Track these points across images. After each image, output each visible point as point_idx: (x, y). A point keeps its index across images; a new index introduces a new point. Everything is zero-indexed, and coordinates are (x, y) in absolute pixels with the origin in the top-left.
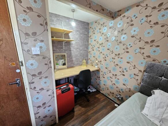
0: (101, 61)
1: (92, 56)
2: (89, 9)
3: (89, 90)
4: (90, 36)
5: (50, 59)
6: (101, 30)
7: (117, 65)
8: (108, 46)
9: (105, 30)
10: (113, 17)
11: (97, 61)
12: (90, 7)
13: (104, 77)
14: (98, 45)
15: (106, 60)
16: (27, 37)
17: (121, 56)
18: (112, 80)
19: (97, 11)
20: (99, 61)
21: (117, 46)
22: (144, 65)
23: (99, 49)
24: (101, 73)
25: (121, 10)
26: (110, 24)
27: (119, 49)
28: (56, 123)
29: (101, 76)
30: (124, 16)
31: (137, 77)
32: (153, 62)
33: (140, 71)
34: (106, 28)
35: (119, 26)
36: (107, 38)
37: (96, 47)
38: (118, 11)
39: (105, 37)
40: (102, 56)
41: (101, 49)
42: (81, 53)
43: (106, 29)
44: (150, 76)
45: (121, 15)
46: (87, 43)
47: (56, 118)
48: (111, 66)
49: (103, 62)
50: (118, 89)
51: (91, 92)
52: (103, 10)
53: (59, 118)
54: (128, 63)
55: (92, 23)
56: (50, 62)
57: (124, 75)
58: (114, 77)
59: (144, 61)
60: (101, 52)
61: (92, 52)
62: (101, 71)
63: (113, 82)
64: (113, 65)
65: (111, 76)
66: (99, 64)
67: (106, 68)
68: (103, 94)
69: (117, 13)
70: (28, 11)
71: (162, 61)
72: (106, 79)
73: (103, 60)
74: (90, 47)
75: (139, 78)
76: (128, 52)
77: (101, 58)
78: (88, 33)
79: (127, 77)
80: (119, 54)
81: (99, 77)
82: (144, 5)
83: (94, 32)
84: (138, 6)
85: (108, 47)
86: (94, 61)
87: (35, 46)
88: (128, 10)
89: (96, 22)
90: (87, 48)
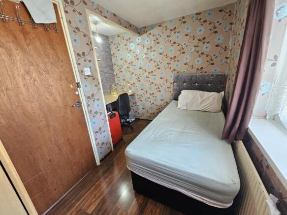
0: (134, 83)
1: (121, 79)
2: (119, 25)
3: (128, 120)
4: (114, 54)
5: (98, 80)
6: (127, 47)
7: (152, 83)
8: (139, 64)
9: (132, 46)
10: (139, 33)
11: (129, 85)
12: (120, 24)
13: (141, 101)
14: (127, 65)
15: (139, 81)
16: (79, 57)
17: (154, 74)
18: (150, 100)
19: (126, 27)
20: (131, 84)
21: (149, 64)
22: (172, 78)
23: (129, 69)
24: (137, 97)
25: (146, 27)
26: (137, 40)
27: (151, 67)
28: (112, 151)
29: (137, 101)
30: (150, 34)
31: (170, 90)
32: (178, 74)
33: (171, 83)
34: (133, 44)
35: (147, 43)
36: (137, 56)
37: (125, 67)
38: (144, 28)
39: (134, 55)
40: (134, 77)
41: (131, 69)
42: (107, 77)
43: (134, 46)
44: (178, 85)
45: (146, 32)
46: (110, 63)
47: (111, 145)
48: (147, 85)
49: (137, 84)
50: (157, 107)
51: (131, 121)
52: (131, 26)
53: (114, 145)
54: (161, 78)
55: (113, 37)
56: (99, 83)
57: (160, 91)
58: (151, 97)
59: (172, 75)
60: (133, 73)
61: (120, 75)
62: (136, 95)
63: (152, 102)
64: (148, 84)
65: (149, 96)
66: (132, 87)
67: (142, 89)
68: (143, 119)
69: (143, 30)
70: (76, 31)
71: (183, 72)
72: (144, 101)
73: (136, 81)
74: (115, 68)
75: (171, 89)
76: (159, 68)
77: (134, 80)
78: (110, 50)
79: (163, 92)
80: (152, 72)
81: (136, 103)
82: (164, 26)
83: (118, 48)
84: (160, 26)
85: (140, 66)
86: (125, 86)
87: (86, 67)
88: (152, 28)
89: (118, 36)
90: (112, 70)
